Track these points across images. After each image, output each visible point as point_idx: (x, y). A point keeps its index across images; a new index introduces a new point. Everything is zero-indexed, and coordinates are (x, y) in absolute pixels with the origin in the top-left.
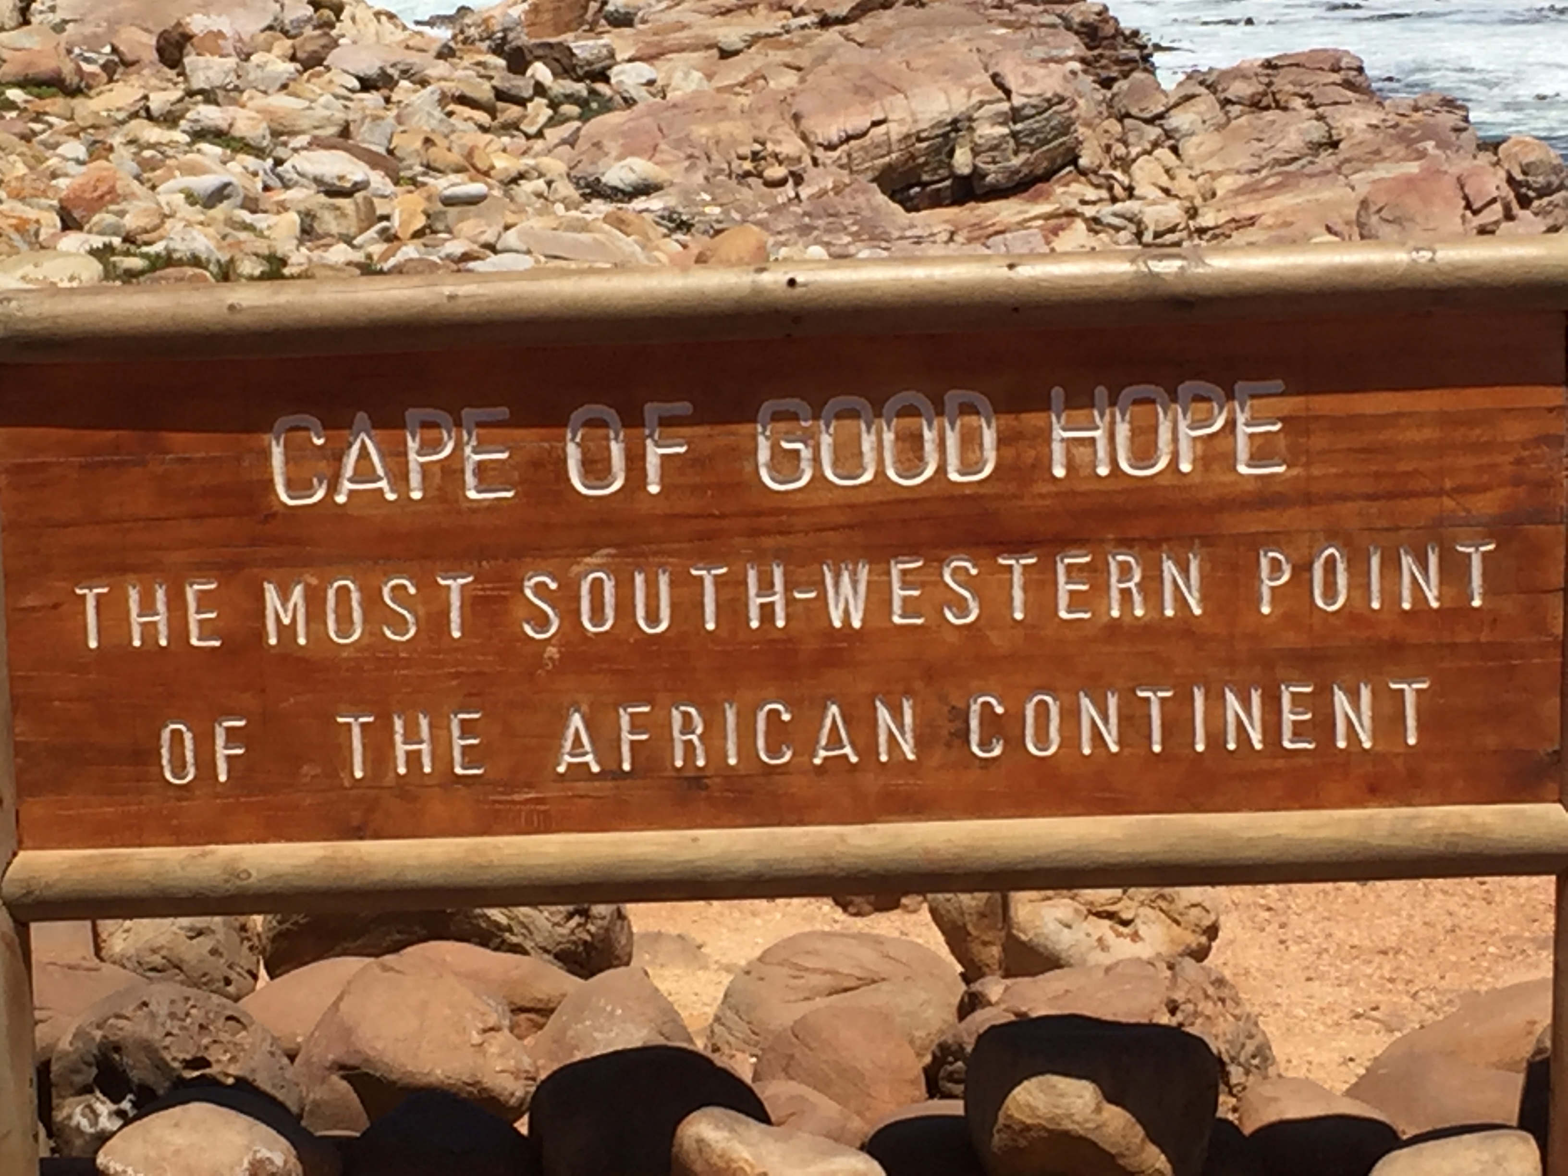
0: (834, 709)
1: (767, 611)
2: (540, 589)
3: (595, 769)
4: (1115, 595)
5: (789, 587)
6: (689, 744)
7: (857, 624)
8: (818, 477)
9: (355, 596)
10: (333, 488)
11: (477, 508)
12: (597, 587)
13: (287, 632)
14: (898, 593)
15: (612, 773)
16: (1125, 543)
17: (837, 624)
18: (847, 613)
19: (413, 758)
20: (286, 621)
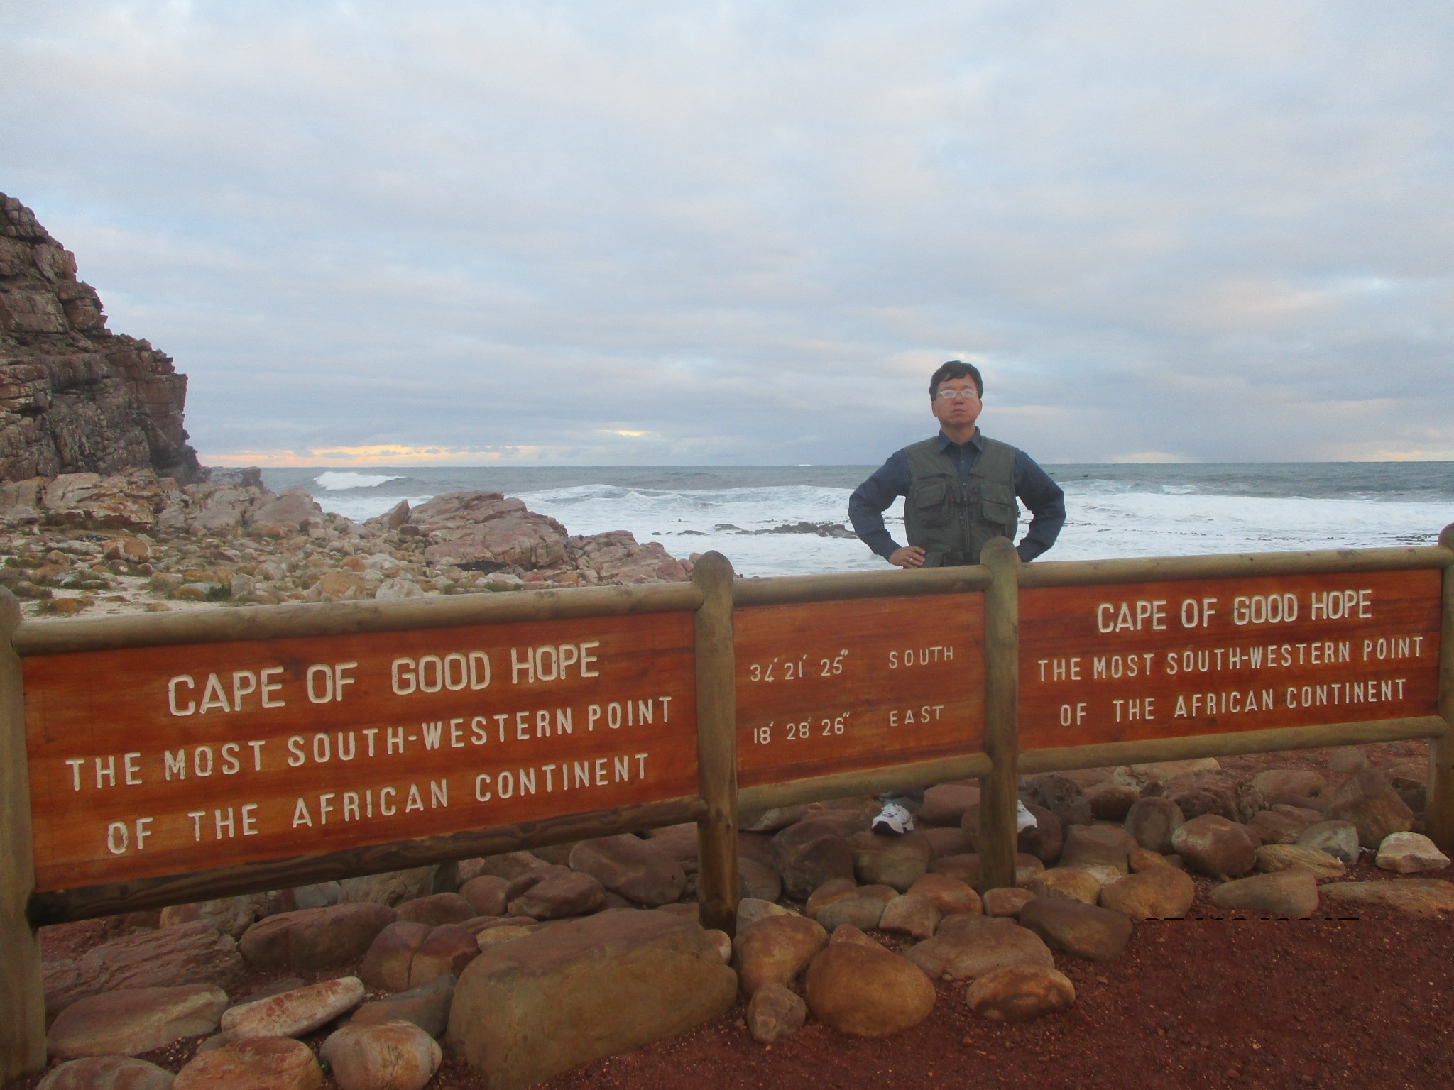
0: (1251, 694)
1: (1235, 663)
2: (1173, 658)
3: (1185, 716)
4: (1327, 656)
5: (1241, 655)
6: (1212, 707)
7: (1258, 667)
8: (1250, 621)
9: (1120, 662)
10: (1115, 626)
11: (1156, 633)
12: (1188, 656)
13: (1100, 674)
14: (1271, 656)
15: (1190, 716)
16: (1330, 640)
17: (1253, 667)
18: (1256, 664)
19: (1134, 714)
20: (1100, 671)
